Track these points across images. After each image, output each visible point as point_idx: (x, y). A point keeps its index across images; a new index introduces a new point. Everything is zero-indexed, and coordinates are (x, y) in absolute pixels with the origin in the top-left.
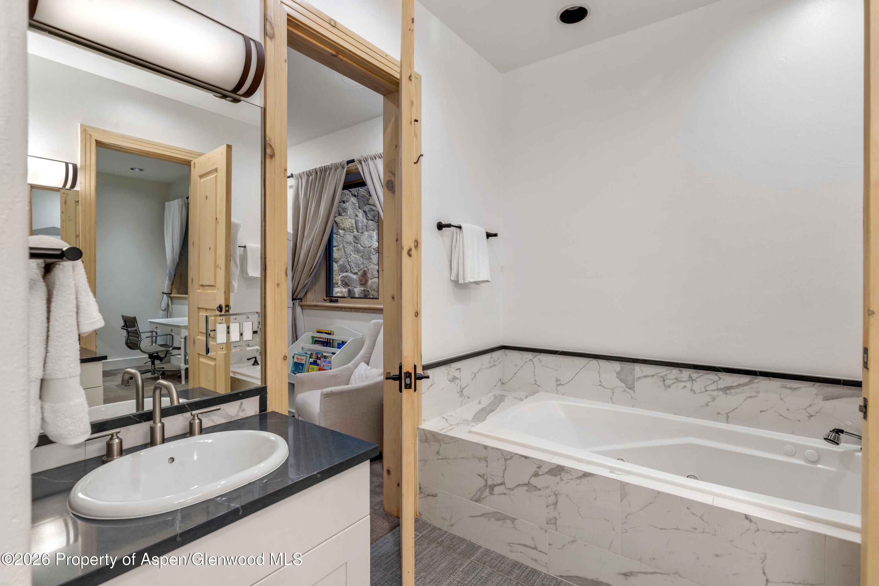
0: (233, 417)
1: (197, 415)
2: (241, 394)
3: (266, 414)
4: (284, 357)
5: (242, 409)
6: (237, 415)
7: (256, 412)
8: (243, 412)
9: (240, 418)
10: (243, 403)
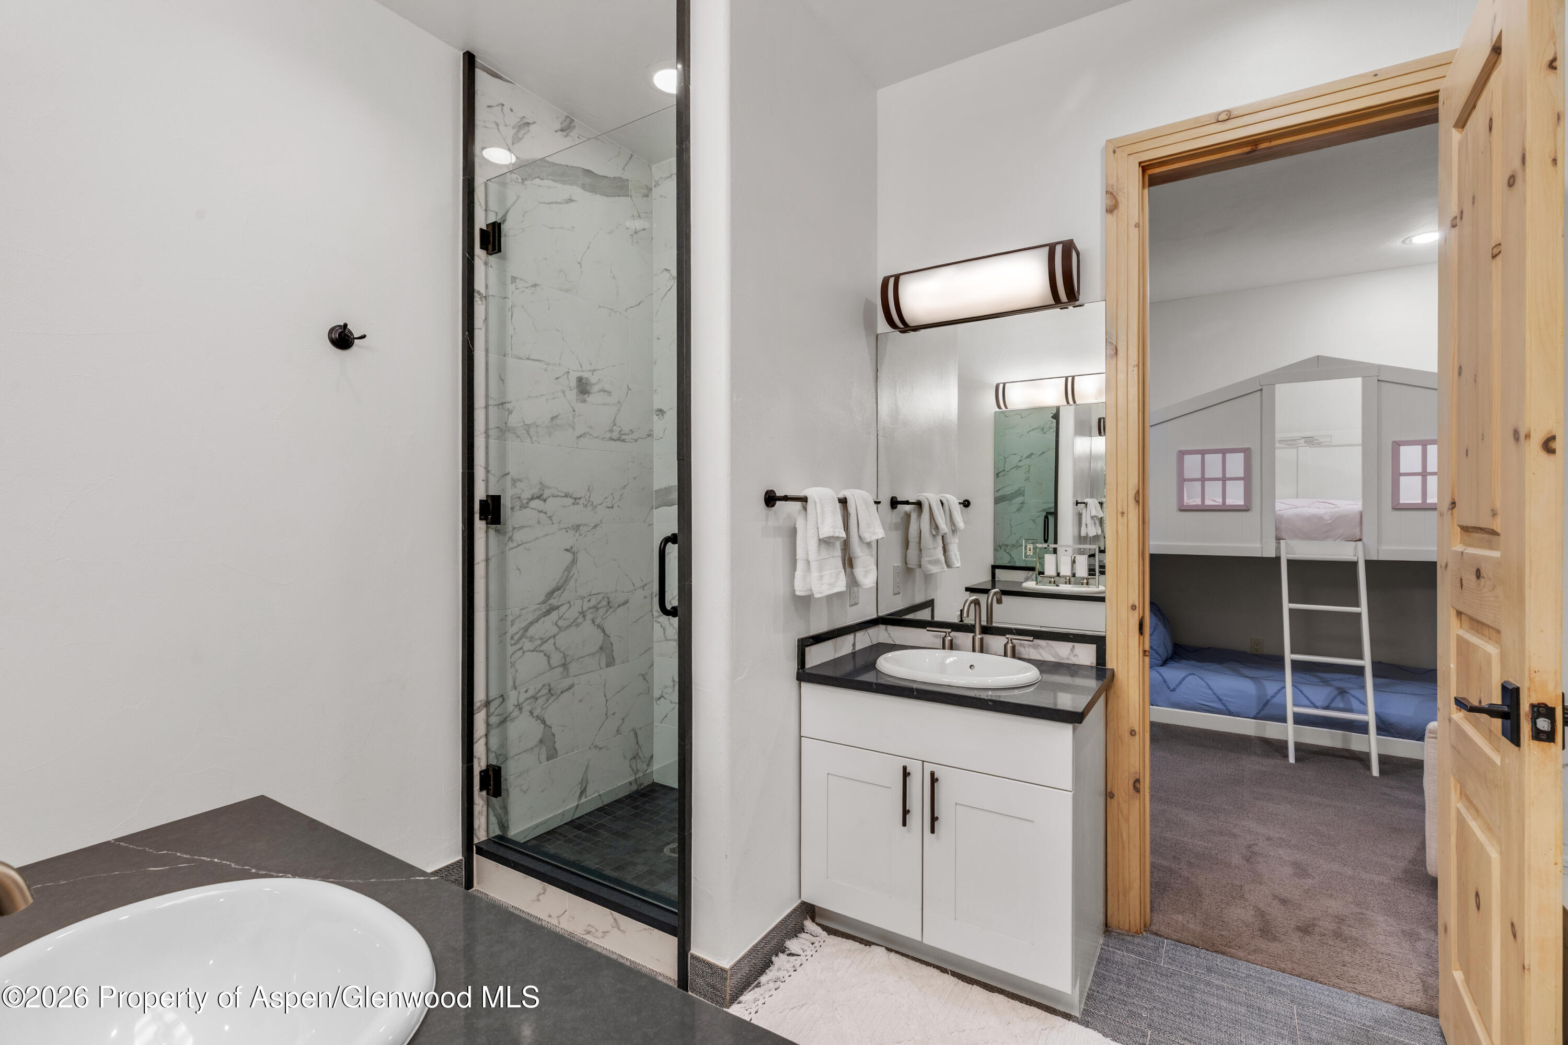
0: (1064, 659)
1: (1011, 640)
2: (1072, 636)
3: (1106, 669)
4: (1132, 606)
5: (1074, 654)
6: (1068, 659)
7: (1092, 663)
8: (1076, 658)
9: (1071, 662)
10: (1075, 647)
